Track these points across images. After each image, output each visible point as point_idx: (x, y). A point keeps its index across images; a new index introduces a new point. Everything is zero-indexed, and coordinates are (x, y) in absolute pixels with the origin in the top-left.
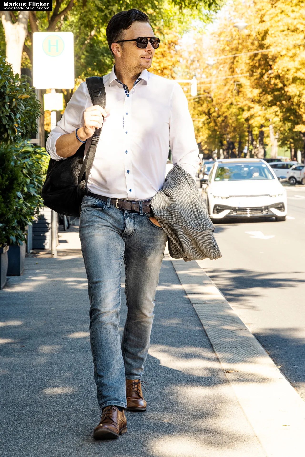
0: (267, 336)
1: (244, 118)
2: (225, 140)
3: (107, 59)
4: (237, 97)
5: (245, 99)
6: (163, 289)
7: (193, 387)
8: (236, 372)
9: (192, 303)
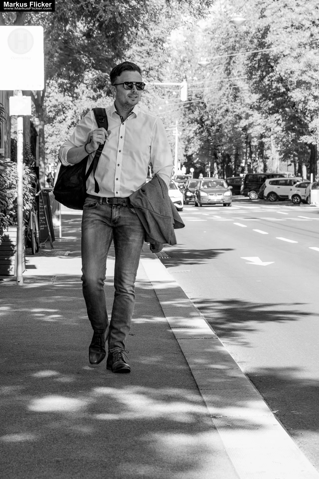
0: (262, 377)
1: (241, 127)
2: (219, 152)
3: (83, 57)
4: (233, 103)
5: (243, 105)
6: (144, 322)
7: (175, 435)
8: (225, 418)
9: (176, 338)
